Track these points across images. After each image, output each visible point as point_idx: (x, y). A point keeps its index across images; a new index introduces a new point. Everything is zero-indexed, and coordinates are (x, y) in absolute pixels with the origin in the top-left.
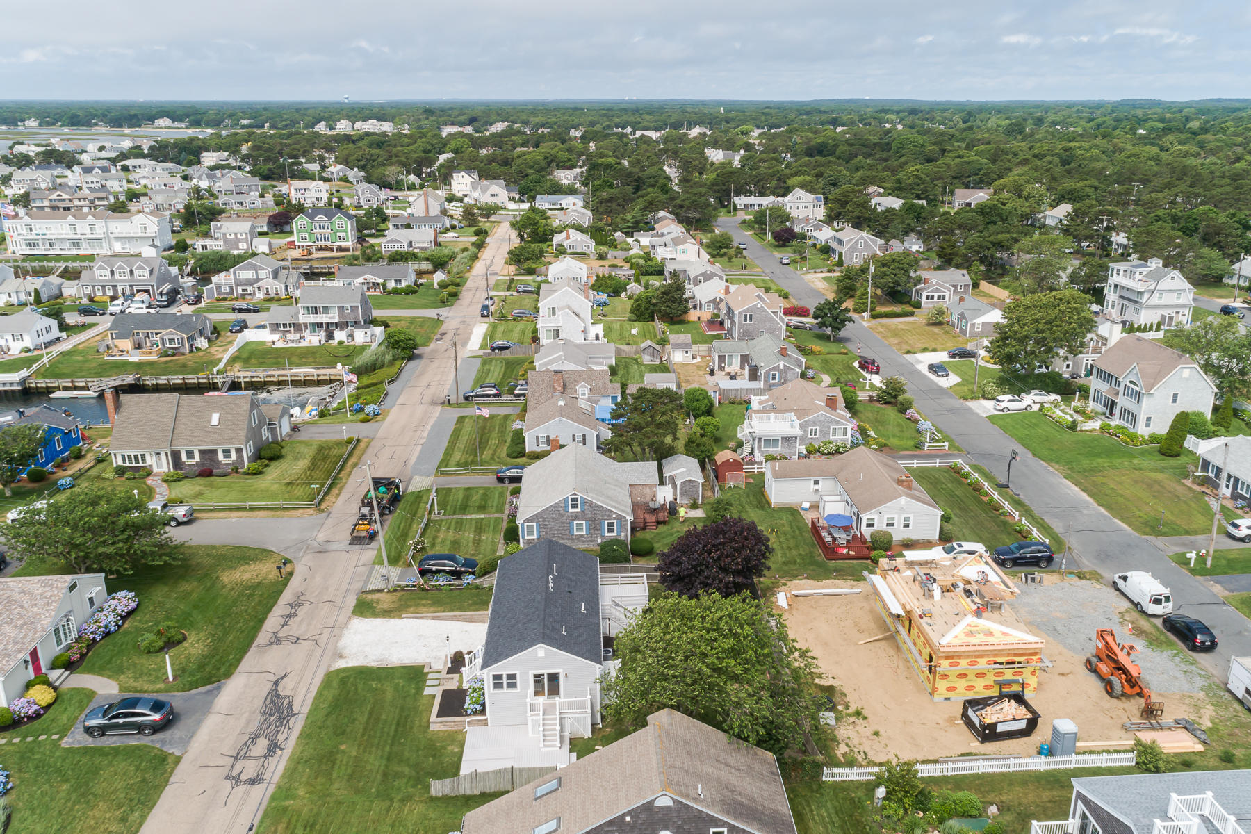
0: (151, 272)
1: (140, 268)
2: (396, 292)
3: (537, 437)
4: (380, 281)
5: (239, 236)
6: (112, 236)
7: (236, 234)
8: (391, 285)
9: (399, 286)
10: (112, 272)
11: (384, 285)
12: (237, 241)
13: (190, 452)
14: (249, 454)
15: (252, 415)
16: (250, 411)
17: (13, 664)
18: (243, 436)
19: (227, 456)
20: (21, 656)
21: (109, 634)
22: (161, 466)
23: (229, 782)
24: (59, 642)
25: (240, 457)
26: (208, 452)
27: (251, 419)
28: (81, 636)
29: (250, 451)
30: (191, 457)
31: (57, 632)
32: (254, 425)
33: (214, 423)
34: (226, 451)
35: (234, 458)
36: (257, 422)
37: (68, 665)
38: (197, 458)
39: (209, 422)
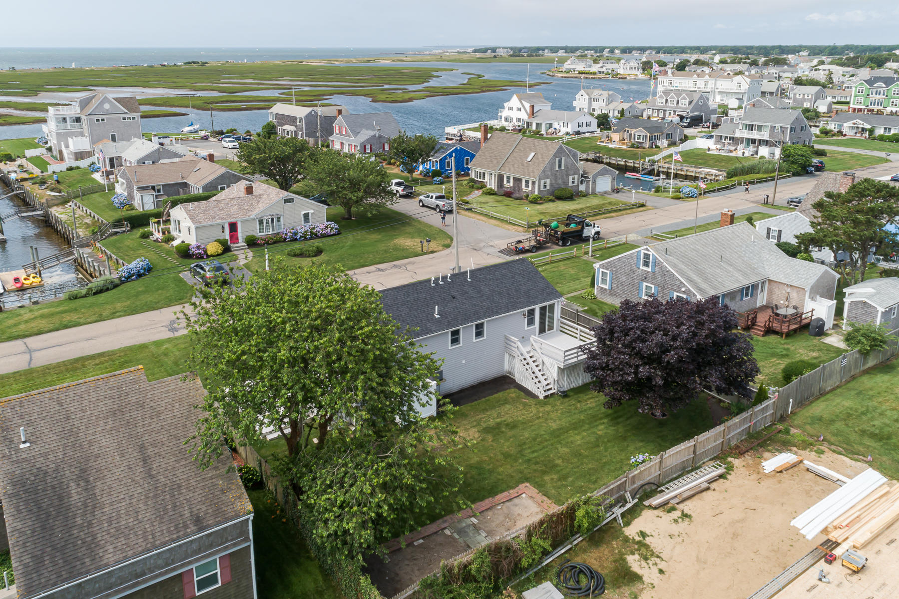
0: (690, 103)
1: (684, 98)
2: (882, 138)
3: (769, 229)
4: (868, 126)
5: (806, 96)
6: (717, 91)
7: (804, 95)
8: (880, 131)
9: (887, 134)
10: (667, 101)
11: (871, 131)
12: (804, 100)
13: (508, 178)
14: (542, 188)
15: (557, 160)
16: (555, 156)
17: (209, 223)
18: (539, 172)
19: (527, 186)
20: (219, 221)
21: (296, 240)
22: (492, 184)
23: (169, 323)
24: (261, 230)
25: (534, 188)
26: (518, 180)
27: (555, 162)
28: (278, 234)
29: (545, 187)
30: (508, 182)
31: (261, 222)
32: (557, 168)
33: (529, 159)
34: (527, 182)
35: (530, 188)
36: (563, 167)
37: (252, 243)
38: (511, 184)
39: (527, 158)
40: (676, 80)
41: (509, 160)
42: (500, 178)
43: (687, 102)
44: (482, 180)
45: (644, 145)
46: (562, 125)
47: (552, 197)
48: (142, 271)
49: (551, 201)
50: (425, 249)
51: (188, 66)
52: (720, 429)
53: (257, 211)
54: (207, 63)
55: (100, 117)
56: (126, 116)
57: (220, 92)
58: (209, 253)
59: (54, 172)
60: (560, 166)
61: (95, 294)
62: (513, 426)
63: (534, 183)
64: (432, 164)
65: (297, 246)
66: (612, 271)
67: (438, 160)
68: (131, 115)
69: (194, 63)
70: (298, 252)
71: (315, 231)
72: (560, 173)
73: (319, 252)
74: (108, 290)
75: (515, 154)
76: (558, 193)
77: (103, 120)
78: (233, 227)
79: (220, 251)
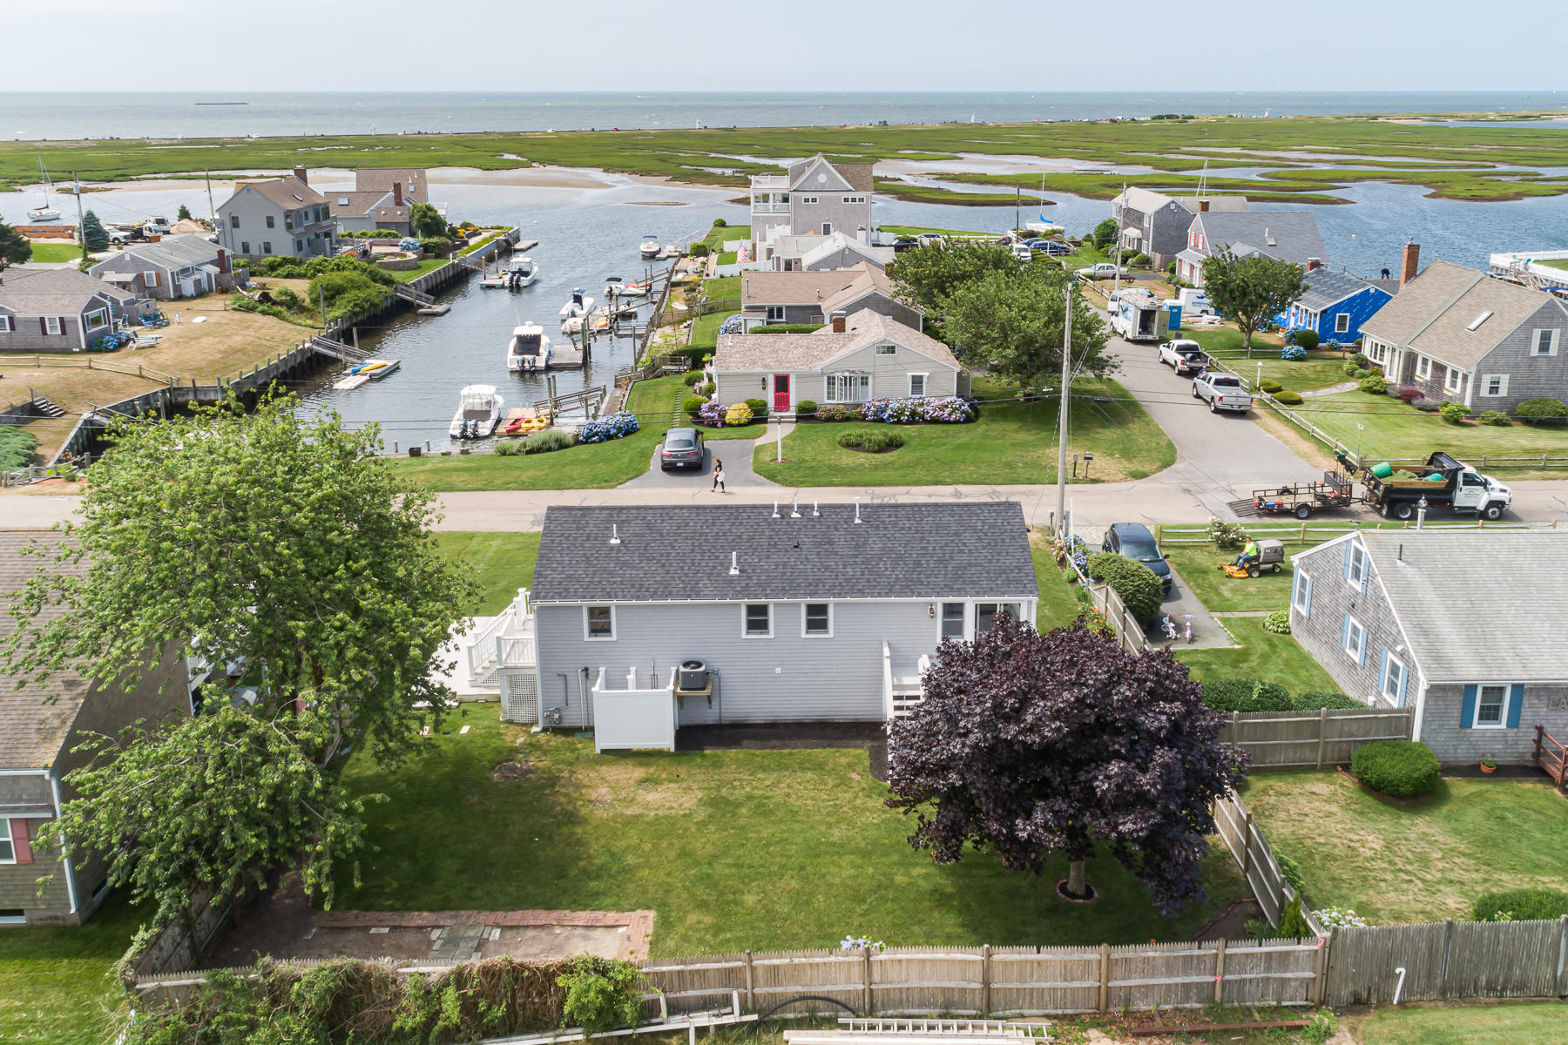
13: (1425, 361)
14: (1484, 392)
15: (1537, 333)
16: (1531, 323)
17: (742, 370)
18: (1479, 356)
19: (1454, 384)
20: (758, 370)
21: (882, 421)
22: (1392, 374)
24: (831, 395)
25: (1464, 389)
26: (1439, 368)
27: (1529, 338)
28: (858, 405)
29: (1494, 390)
30: (1424, 371)
31: (831, 381)
32: (1534, 351)
33: (1473, 326)
34: (1455, 374)
35: (1458, 390)
36: (1553, 350)
37: (807, 414)
38: (1428, 377)
39: (1472, 321)
41: (1438, 323)
42: (1411, 360)
44: (1377, 361)
47: (1502, 415)
48: (613, 431)
49: (1498, 423)
50: (1081, 473)
51: (1157, 123)
52: (1092, 954)
53: (827, 361)
54: (1192, 117)
55: (810, 196)
56: (850, 195)
57: (1156, 168)
58: (728, 419)
59: (722, 277)
60: (1544, 347)
61: (528, 453)
63: (1465, 378)
64: (1300, 315)
65: (854, 431)
66: (1313, 577)
67: (1318, 311)
68: (857, 195)
69: (1169, 117)
70: (853, 440)
71: (920, 410)
72: (1542, 364)
73: (892, 445)
74: (550, 449)
75: (1453, 312)
76: (1522, 407)
77: (814, 200)
78: (782, 383)
79: (746, 419)
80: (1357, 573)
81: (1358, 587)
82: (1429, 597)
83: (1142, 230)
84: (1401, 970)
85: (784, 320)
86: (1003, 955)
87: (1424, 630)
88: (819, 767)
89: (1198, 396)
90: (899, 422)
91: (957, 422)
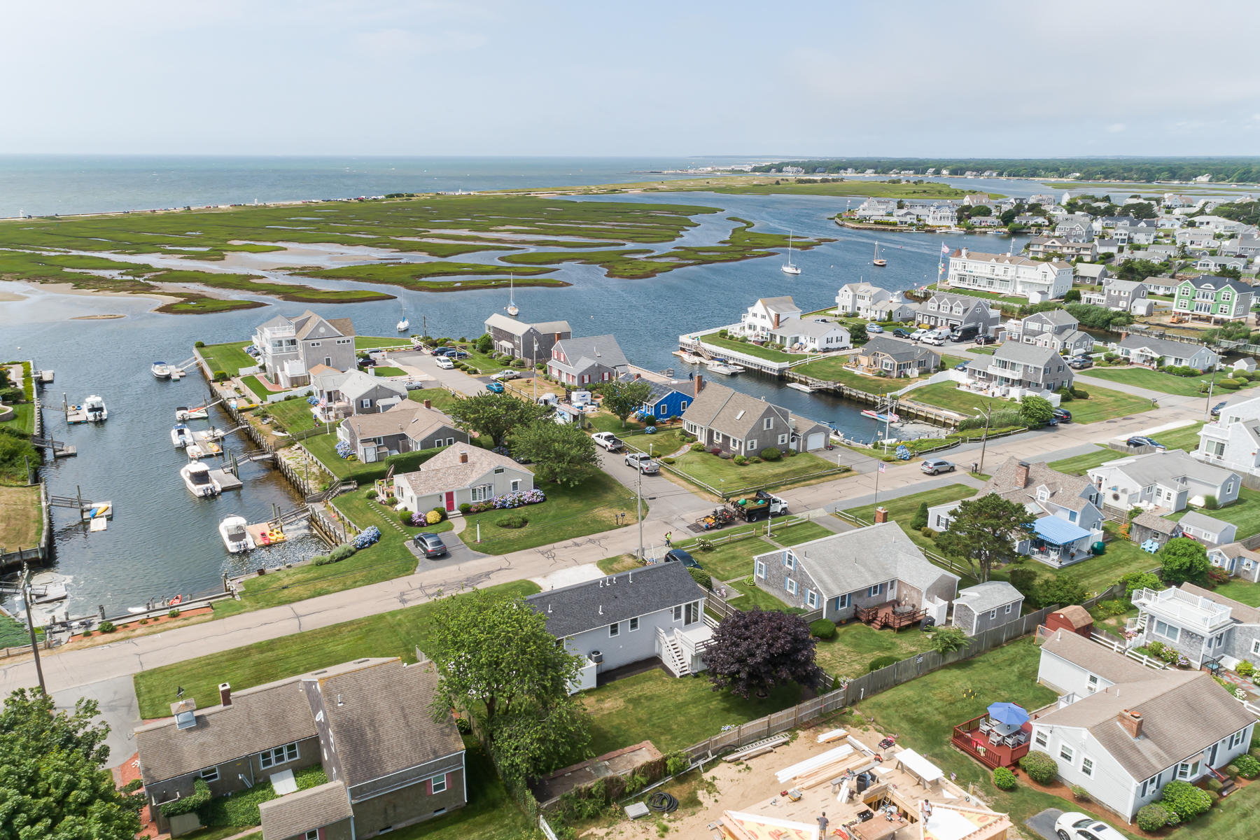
0: (965, 311)
1: (958, 306)
2: (1170, 371)
4: (1156, 356)
5: (1122, 294)
6: (1018, 279)
7: (1120, 292)
8: (1170, 362)
9: (1177, 366)
10: (939, 306)
11: (1161, 362)
12: (1120, 298)
13: (718, 434)
14: (749, 449)
15: (765, 420)
16: (763, 416)
17: (429, 493)
18: (746, 433)
19: (735, 445)
20: (438, 492)
21: (505, 507)
22: (702, 440)
23: (398, 594)
24: (474, 498)
25: (740, 448)
26: (726, 438)
27: (763, 423)
28: (489, 501)
29: (752, 447)
30: (718, 438)
31: (474, 491)
32: (765, 429)
33: (738, 418)
34: (735, 441)
35: (737, 448)
36: (771, 427)
37: (466, 511)
38: (720, 441)
39: (737, 415)
40: (970, 264)
41: (720, 416)
42: (711, 433)
43: (961, 310)
44: (693, 433)
45: (891, 374)
46: (809, 339)
47: (757, 458)
48: (373, 539)
49: (757, 462)
50: (620, 521)
51: (390, 201)
52: (793, 709)
53: (470, 481)
54: (413, 196)
55: (315, 342)
56: (341, 339)
58: (429, 521)
59: (273, 403)
60: (768, 426)
61: (336, 561)
62: (649, 699)
63: (740, 443)
64: (647, 409)
65: (506, 516)
66: (766, 564)
67: (653, 405)
68: (346, 339)
69: (398, 195)
70: (505, 523)
71: (522, 499)
72: (768, 433)
73: (524, 522)
74: (346, 557)
75: (726, 410)
76: (764, 453)
77: (318, 344)
78: (450, 496)
79: (438, 520)
80: (790, 563)
81: (792, 568)
82: (818, 568)
83: (514, 343)
84: (863, 689)
85: (382, 444)
86: (774, 716)
87: (821, 581)
88: (651, 679)
89: (629, 465)
90: (514, 507)
91: (540, 502)
